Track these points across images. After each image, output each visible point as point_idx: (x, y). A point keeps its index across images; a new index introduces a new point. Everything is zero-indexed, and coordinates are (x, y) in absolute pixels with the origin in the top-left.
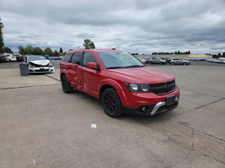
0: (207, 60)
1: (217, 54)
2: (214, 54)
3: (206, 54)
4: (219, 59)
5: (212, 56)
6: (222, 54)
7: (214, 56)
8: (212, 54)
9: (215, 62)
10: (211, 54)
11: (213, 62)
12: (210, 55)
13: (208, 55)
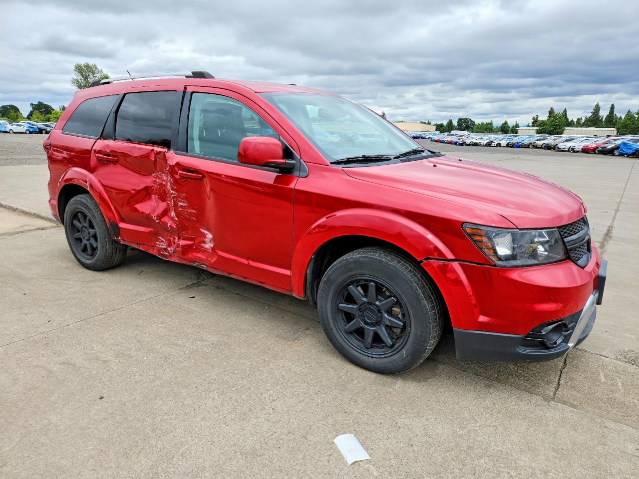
0: (427, 137)
1: (445, 123)
2: (439, 123)
3: (422, 122)
4: (453, 135)
5: (435, 127)
6: (455, 123)
7: (440, 128)
8: (435, 123)
9: (447, 142)
10: (433, 123)
11: (444, 142)
12: (429, 123)
13: (425, 123)
